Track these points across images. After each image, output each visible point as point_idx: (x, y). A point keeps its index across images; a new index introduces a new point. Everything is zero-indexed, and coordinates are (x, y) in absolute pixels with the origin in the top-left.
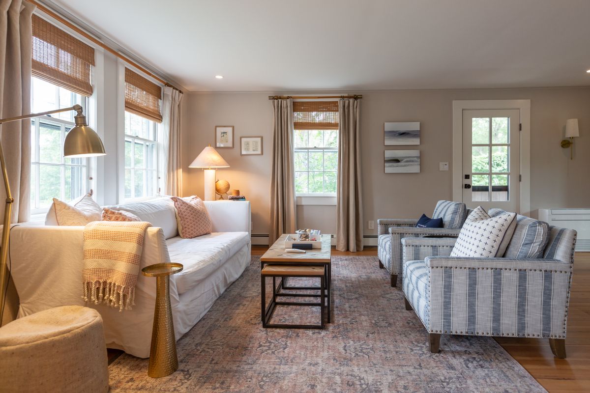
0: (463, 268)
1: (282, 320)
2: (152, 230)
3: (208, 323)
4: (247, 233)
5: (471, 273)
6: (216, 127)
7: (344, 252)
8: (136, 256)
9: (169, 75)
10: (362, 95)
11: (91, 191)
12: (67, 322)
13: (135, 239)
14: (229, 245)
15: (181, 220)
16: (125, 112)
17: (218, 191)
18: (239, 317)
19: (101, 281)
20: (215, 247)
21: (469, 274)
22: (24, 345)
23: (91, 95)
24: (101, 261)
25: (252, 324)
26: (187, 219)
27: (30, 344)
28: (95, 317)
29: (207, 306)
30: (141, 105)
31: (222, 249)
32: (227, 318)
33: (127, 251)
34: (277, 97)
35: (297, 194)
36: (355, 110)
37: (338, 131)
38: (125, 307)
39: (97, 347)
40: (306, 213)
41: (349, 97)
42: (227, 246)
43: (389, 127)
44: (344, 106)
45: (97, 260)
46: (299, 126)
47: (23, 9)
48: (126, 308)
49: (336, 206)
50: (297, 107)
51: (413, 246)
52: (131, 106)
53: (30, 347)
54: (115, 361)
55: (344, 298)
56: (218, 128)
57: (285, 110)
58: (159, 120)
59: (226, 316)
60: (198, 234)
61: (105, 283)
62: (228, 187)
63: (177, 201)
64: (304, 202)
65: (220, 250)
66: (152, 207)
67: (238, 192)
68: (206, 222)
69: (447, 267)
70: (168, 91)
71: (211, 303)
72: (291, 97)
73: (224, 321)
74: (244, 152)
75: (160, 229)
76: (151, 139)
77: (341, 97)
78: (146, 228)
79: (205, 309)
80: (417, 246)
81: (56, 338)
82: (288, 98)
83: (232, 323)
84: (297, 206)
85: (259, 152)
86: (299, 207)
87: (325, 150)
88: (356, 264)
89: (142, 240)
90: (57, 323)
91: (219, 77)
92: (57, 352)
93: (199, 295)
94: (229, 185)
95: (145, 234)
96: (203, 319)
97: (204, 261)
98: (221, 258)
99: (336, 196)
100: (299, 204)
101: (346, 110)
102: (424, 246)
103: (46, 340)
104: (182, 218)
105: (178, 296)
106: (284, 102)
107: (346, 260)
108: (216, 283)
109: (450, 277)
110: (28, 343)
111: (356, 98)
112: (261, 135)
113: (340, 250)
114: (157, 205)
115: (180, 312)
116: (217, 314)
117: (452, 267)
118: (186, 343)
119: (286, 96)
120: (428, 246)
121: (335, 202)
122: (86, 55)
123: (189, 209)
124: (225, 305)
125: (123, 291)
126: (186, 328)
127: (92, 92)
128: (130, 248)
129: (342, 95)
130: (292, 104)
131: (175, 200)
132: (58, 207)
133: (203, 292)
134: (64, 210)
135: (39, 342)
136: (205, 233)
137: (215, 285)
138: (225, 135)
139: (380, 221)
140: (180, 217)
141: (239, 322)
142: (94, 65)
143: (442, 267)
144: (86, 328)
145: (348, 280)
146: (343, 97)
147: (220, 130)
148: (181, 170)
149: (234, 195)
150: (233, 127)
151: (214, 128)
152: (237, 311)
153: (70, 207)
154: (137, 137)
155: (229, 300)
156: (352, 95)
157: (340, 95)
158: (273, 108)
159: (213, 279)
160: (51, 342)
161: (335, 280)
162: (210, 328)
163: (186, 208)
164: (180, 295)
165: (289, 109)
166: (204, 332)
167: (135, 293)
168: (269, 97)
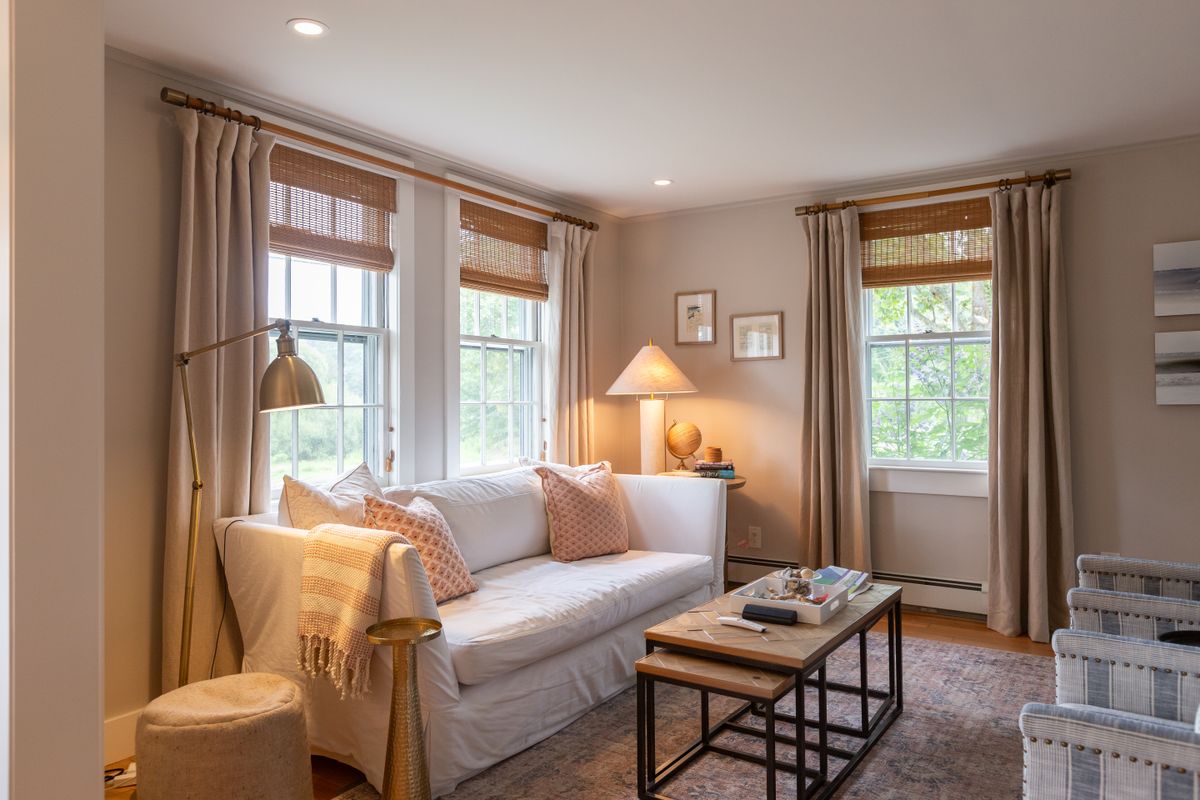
0: (1141, 763)
1: (693, 790)
2: (397, 550)
3: (541, 758)
4: (708, 558)
5: (1171, 783)
6: (677, 295)
7: (1010, 637)
8: (368, 598)
9: (564, 194)
10: (1068, 170)
11: (392, 453)
12: (250, 702)
13: (367, 566)
14: (632, 586)
15: (554, 519)
16: (462, 289)
17: (670, 447)
18: (608, 761)
19: (322, 636)
20: (589, 589)
21: (1165, 787)
22: (170, 727)
23: (391, 268)
24: (322, 599)
25: (624, 783)
26: (565, 516)
27: (177, 728)
28: (282, 701)
29: (551, 719)
30: (496, 272)
31: (605, 594)
32: (583, 757)
33: (356, 587)
34: (818, 209)
35: (871, 461)
36: (1044, 218)
37: (989, 282)
38: (351, 692)
39: (280, 757)
40: (902, 517)
41: (1029, 181)
42: (623, 589)
43: (1166, 256)
44: (1009, 210)
45: (317, 596)
46: (877, 277)
47: (255, 148)
48: (353, 696)
49: (986, 498)
50: (870, 226)
51: (1085, 658)
52: (473, 277)
53: (176, 733)
54: (349, 792)
55: (897, 772)
56: (680, 298)
57: (834, 240)
58: (542, 295)
59: (586, 751)
60: (589, 552)
61: (327, 640)
62: (697, 439)
63: (547, 477)
64: (893, 485)
65: (600, 597)
66: (489, 490)
67: (717, 454)
68: (617, 525)
69: (1083, 748)
70: (558, 230)
71: (565, 714)
72: (854, 203)
73: (574, 762)
74: (738, 354)
75: (408, 550)
76: (530, 338)
77: (1001, 183)
78: (388, 545)
79: (546, 728)
80: (1098, 661)
81: (211, 726)
82: (846, 204)
83: (584, 772)
84: (872, 493)
85: (776, 352)
86: (877, 498)
87: (911, 341)
88: (1013, 681)
89: (380, 569)
90: (237, 700)
91: (663, 183)
92: (210, 750)
93: (521, 693)
94: (700, 435)
95: (385, 557)
96: (537, 746)
97: (542, 619)
98: (596, 617)
99: (987, 471)
100: (880, 488)
101: (1016, 221)
102: (1127, 665)
103: (198, 727)
104: (558, 516)
105: (457, 689)
106: (833, 219)
107: (993, 663)
108: (582, 671)
109: (1094, 780)
110: (175, 725)
111: (1049, 180)
112: (780, 310)
113: (998, 629)
114: (501, 483)
115: (458, 721)
116: (570, 743)
117: (1100, 752)
118: (476, 789)
119: (840, 200)
120: (1141, 667)
121: (983, 488)
122: (380, 195)
123: (570, 495)
124: (600, 726)
125: (346, 662)
126: (480, 759)
127: (393, 263)
128: (359, 581)
129: (1004, 177)
130: (857, 219)
131: (543, 473)
132: (291, 493)
133: (535, 688)
134: (299, 497)
135: (187, 728)
136: (609, 551)
137: (577, 675)
138: (696, 313)
139: (1083, 561)
140: (552, 512)
141: (601, 771)
142: (395, 211)
143: (1066, 745)
144: (259, 720)
145: (949, 723)
146: (1007, 183)
147: (685, 302)
148: (591, 401)
149: (707, 461)
150: (715, 293)
151: (673, 297)
152: (615, 746)
153: (311, 491)
154: (494, 338)
155: (617, 715)
156: (1039, 170)
157: (997, 178)
158: (806, 238)
159: (573, 663)
160: (202, 731)
161: (910, 717)
162: (538, 769)
163: (565, 491)
164: (462, 686)
165: (846, 234)
166: (520, 776)
167: (370, 668)
168: (797, 209)
